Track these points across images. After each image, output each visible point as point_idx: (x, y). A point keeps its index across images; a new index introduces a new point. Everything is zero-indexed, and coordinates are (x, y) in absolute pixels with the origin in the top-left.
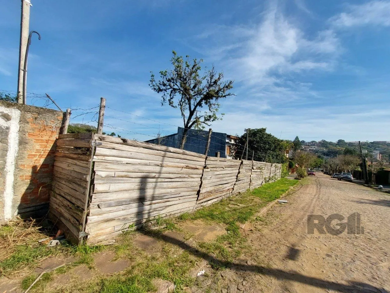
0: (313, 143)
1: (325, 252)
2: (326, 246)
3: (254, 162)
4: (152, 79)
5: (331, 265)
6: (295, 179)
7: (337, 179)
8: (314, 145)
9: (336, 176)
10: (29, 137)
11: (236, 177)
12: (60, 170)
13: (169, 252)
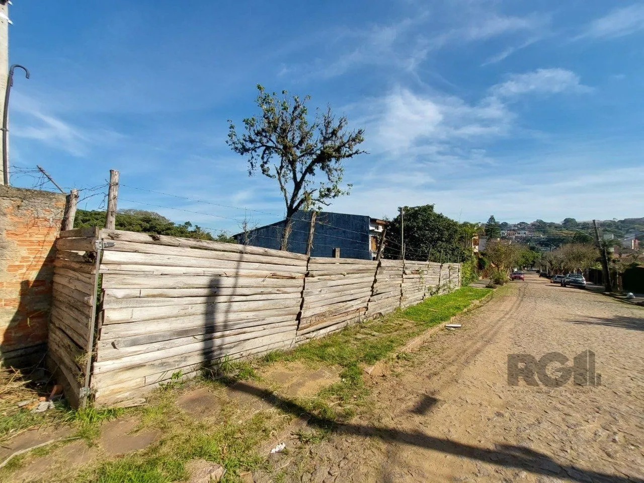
0: (522, 226)
1: (496, 409)
2: (500, 398)
3: (405, 261)
4: (231, 133)
5: (497, 430)
6: (487, 287)
7: (560, 285)
8: (523, 229)
9: (558, 280)
10: (8, 237)
11: (371, 289)
12: (59, 288)
13: (231, 416)
